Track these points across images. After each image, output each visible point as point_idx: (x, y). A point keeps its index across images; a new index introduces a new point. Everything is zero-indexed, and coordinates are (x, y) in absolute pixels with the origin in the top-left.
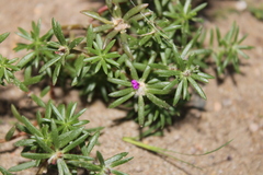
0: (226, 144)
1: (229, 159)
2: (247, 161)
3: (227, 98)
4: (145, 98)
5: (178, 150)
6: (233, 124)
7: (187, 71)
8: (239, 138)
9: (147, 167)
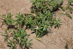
0: (55, 41)
1: (55, 44)
2: (58, 45)
3: (57, 32)
4: (38, 30)
5: (45, 41)
6: (58, 38)
7: (46, 25)
8: (58, 40)
9: (38, 43)
